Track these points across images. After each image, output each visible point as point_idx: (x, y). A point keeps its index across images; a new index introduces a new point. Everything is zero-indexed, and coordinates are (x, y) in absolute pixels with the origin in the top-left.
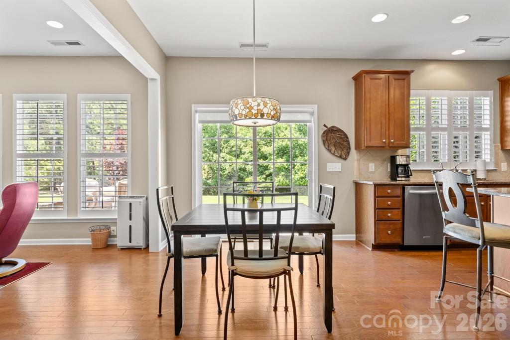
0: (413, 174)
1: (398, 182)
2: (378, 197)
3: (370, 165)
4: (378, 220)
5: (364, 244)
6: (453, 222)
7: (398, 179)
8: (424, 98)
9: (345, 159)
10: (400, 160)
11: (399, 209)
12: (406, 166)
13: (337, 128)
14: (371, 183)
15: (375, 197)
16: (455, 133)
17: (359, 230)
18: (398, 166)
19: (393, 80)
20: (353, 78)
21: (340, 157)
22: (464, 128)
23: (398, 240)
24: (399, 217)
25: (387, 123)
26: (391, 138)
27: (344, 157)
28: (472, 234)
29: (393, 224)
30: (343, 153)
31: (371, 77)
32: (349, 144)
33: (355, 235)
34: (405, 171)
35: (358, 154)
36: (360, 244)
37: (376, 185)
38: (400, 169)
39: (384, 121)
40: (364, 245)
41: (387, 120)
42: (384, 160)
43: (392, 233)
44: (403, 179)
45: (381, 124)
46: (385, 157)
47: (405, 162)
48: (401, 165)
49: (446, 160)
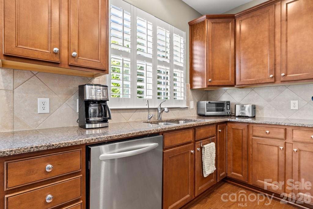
0: (112, 114)
3: (40, 101)
7: (87, 126)
8: (129, 14)
12: (102, 103)
18: (87, 103)
34: (101, 111)
38: (92, 109)
42: (71, 93)
46: (71, 88)
47: (100, 97)
48: (94, 102)
49: (151, 97)
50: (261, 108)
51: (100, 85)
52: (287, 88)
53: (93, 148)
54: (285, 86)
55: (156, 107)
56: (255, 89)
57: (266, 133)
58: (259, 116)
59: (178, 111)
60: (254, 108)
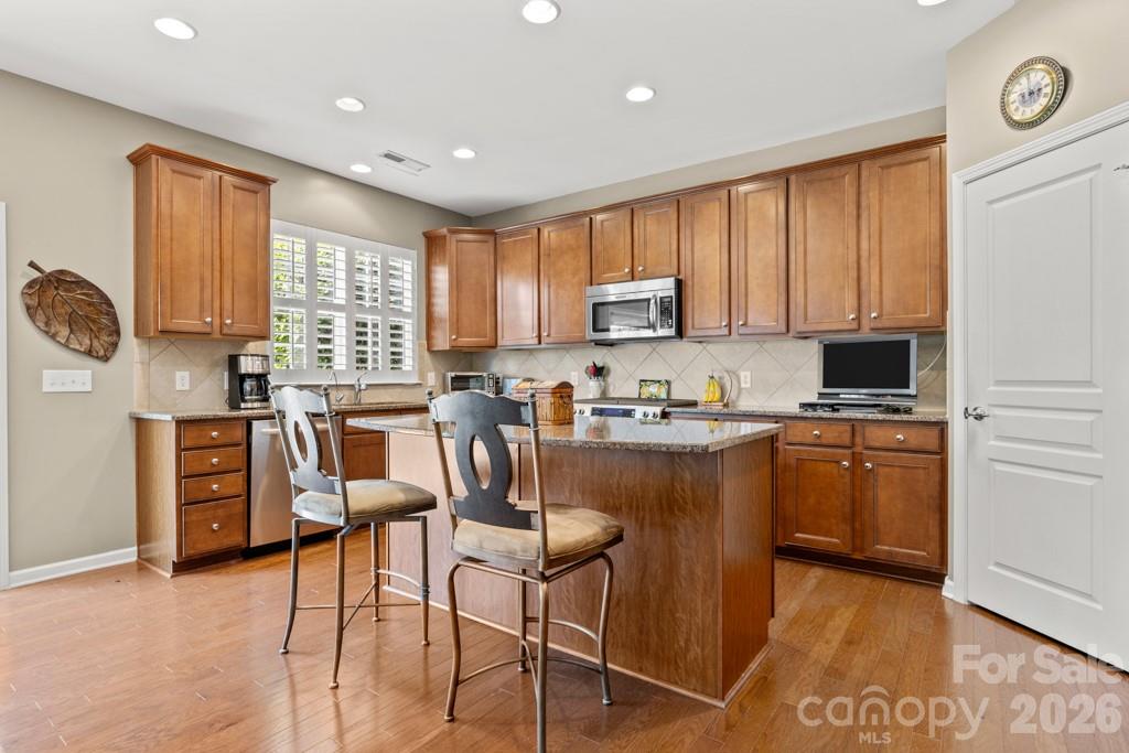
1: (242, 412)
2: (184, 450)
3: (179, 374)
4: (186, 504)
5: (155, 565)
6: (305, 491)
7: (243, 405)
8: (304, 241)
9: (106, 359)
10: (248, 365)
11: (240, 471)
12: (261, 378)
13: (76, 276)
14: (169, 418)
15: (179, 449)
16: (361, 317)
17: (144, 534)
18: (243, 378)
19: (232, 188)
20: (128, 157)
21: (89, 353)
22: (373, 310)
23: (236, 539)
24: (239, 488)
25: (217, 283)
26: (225, 314)
27: (102, 353)
28: (330, 508)
29: (223, 506)
30: (96, 343)
31: (176, 168)
32: (115, 321)
33: (135, 548)
34: (260, 388)
35: (145, 348)
36: (147, 568)
37: (182, 424)
38: (248, 385)
39: (208, 274)
40: (154, 568)
41: (217, 274)
42: (215, 364)
43: (220, 528)
44: (256, 405)
45: (202, 280)
46: (216, 357)
47: (258, 370)
48: (250, 376)
49: (344, 368)
51: (257, 355)
53: (255, 423)
55: (353, 383)
59: (399, 390)
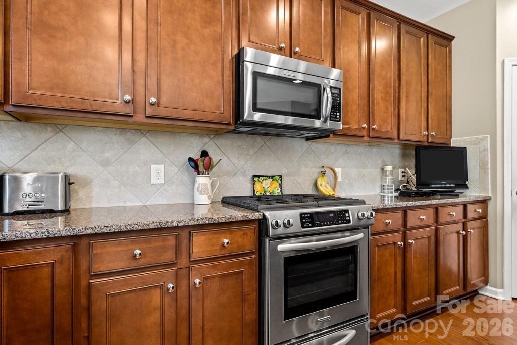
50: (86, 183)
52: (145, 135)
54: (140, 130)
56: (67, 128)
57: (135, 256)
58: (80, 206)
60: (68, 182)
